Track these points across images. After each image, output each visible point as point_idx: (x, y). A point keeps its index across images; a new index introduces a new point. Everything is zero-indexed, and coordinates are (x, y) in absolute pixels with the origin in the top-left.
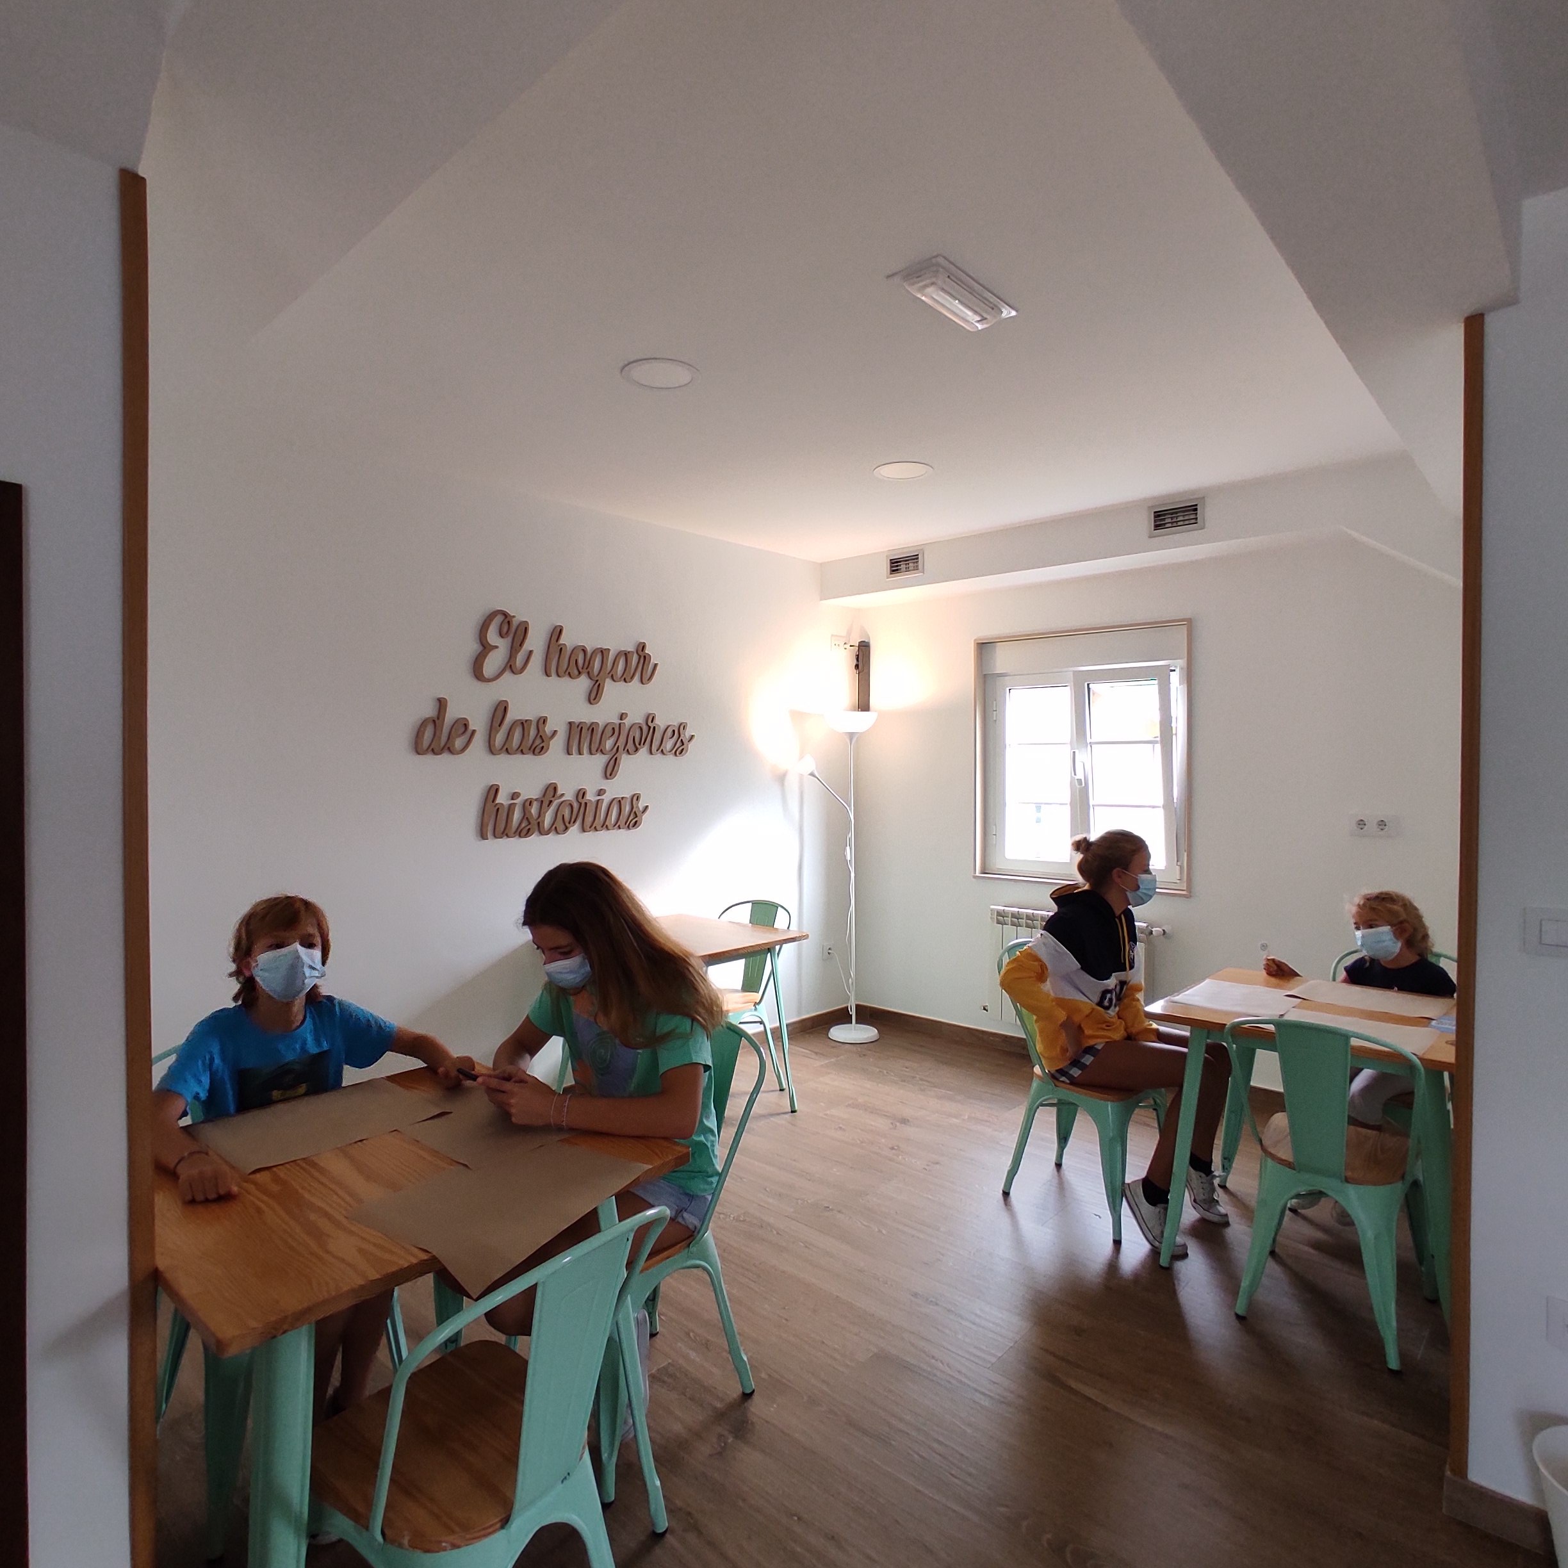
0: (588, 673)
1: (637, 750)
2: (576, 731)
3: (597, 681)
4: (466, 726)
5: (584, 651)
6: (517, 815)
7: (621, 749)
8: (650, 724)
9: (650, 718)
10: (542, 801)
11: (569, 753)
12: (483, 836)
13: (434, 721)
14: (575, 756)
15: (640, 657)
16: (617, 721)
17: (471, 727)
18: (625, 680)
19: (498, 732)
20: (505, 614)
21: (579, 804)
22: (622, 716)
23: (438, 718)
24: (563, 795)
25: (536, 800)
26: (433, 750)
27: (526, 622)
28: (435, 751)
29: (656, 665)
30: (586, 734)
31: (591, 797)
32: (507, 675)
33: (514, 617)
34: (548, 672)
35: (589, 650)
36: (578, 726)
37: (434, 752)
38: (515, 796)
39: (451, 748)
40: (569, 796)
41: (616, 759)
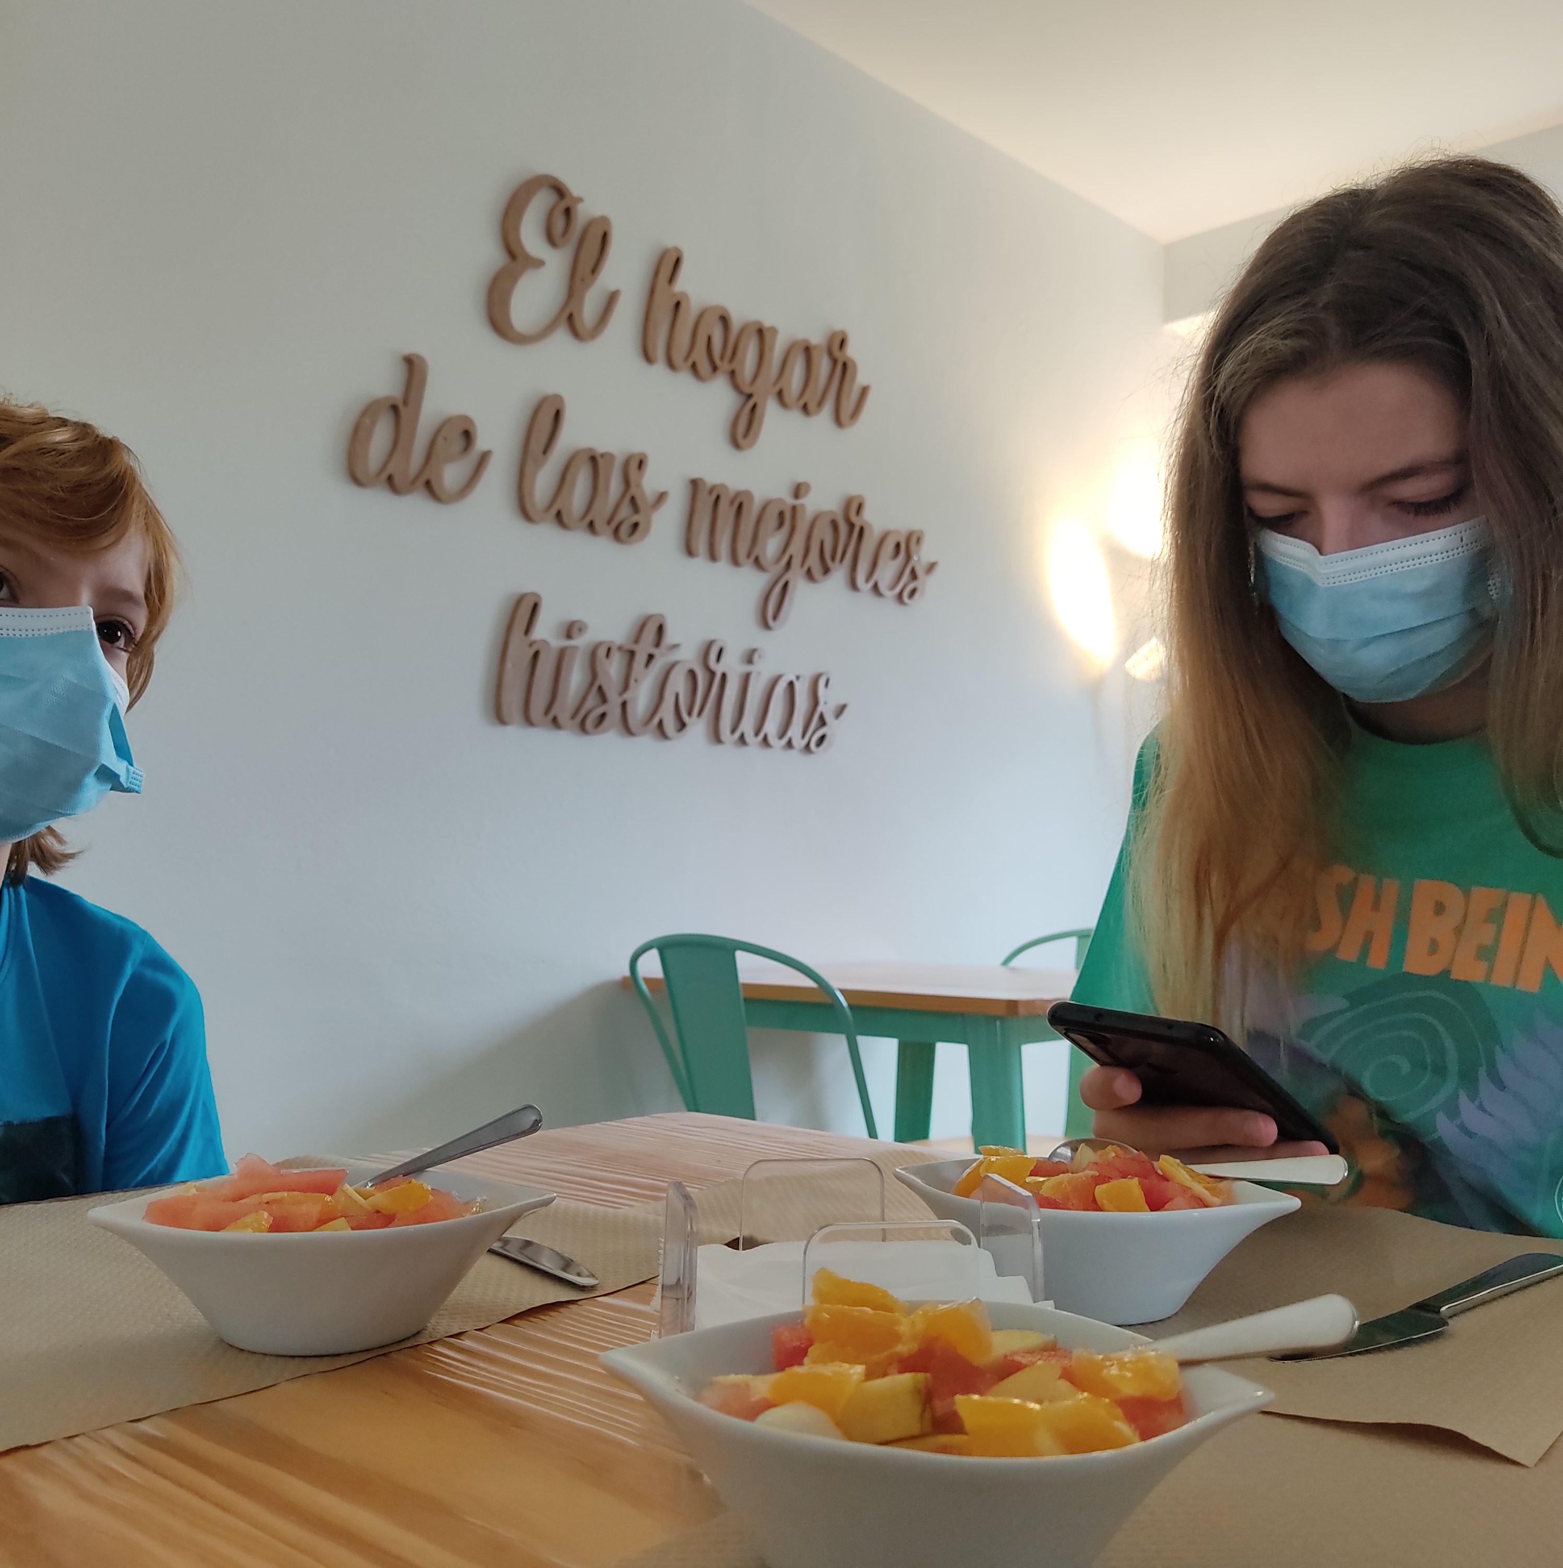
0: (732, 374)
1: (826, 570)
2: (705, 503)
3: (750, 396)
4: (468, 436)
5: (725, 320)
6: (576, 679)
7: (796, 562)
8: (854, 518)
9: (853, 506)
10: (632, 654)
11: (690, 551)
12: (499, 716)
13: (395, 408)
14: (700, 563)
15: (835, 361)
16: (790, 501)
17: (481, 443)
18: (805, 408)
19: (539, 465)
20: (559, 190)
21: (708, 675)
22: (799, 490)
23: (405, 402)
24: (675, 646)
25: (620, 648)
26: (390, 479)
27: (604, 220)
28: (397, 480)
29: (864, 391)
30: (726, 512)
31: (731, 665)
32: (561, 337)
33: (580, 200)
34: (651, 353)
35: (736, 321)
36: (711, 492)
37: (392, 485)
38: (571, 630)
39: (434, 484)
40: (688, 655)
41: (786, 585)
